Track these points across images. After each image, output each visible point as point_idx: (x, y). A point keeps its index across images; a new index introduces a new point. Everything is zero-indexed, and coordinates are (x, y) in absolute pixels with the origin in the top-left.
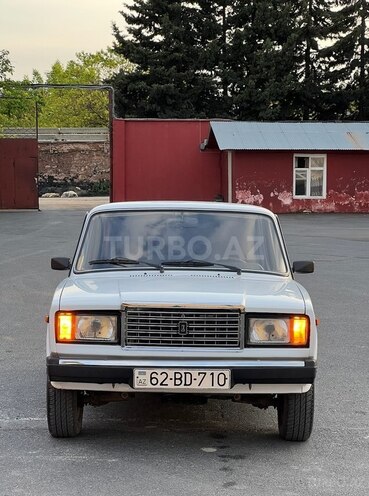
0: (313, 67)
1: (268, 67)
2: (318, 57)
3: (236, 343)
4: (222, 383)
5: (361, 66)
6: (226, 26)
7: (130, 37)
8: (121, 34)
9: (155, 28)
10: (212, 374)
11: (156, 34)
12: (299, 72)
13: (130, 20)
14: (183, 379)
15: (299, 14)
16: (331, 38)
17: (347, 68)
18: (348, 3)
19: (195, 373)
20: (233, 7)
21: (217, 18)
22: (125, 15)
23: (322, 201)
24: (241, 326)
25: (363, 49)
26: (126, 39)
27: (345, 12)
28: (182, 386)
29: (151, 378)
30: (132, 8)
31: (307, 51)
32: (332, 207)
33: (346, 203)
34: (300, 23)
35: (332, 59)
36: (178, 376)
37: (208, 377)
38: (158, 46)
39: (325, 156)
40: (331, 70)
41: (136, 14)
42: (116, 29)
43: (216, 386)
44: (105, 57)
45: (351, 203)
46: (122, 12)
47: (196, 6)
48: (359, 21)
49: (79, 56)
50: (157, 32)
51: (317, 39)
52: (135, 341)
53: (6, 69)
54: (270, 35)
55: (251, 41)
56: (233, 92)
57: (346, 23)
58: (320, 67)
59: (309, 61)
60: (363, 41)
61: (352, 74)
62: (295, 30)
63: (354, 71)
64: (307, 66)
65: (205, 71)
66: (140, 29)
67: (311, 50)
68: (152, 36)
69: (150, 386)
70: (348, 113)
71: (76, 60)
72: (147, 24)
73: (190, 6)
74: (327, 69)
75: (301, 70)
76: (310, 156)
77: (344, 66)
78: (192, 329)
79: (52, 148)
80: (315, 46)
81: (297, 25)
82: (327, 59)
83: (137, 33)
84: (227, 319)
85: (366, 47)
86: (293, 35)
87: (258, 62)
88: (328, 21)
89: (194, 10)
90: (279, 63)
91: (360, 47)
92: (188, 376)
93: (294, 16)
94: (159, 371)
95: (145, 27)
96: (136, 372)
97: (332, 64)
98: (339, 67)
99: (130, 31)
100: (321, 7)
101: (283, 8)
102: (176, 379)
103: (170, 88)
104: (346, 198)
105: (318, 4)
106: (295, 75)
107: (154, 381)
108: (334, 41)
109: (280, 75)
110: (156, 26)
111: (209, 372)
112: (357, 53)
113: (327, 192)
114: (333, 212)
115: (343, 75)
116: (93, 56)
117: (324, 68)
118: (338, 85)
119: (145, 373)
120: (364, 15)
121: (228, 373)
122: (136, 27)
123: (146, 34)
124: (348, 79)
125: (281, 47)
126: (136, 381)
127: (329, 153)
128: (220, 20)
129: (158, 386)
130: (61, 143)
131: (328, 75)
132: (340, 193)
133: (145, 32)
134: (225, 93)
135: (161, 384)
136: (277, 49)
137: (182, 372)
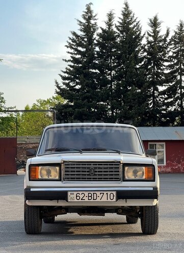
0: (157, 100)
1: (134, 100)
2: (159, 95)
3: (118, 178)
4: (112, 198)
5: (181, 99)
6: (112, 81)
7: (64, 87)
8: (59, 85)
9: (76, 82)
10: (107, 194)
11: (77, 85)
12: (150, 102)
13: (64, 78)
14: (92, 196)
15: (149, 74)
16: (165, 86)
17: (174, 100)
18: (173, 69)
19: (98, 193)
20: (115, 71)
21: (108, 77)
22: (61, 76)
23: (164, 167)
24: (121, 170)
25: (181, 91)
26: (62, 88)
27: (171, 73)
28: (92, 200)
29: (77, 196)
30: (65, 72)
31: (153, 92)
32: (169, 170)
33: (177, 167)
34: (149, 79)
35: (166, 96)
36: (90, 195)
37: (105, 195)
38: (78, 90)
39: (164, 143)
40: (166, 101)
41: (67, 75)
42: (57, 83)
43: (109, 200)
44: (51, 101)
45: (179, 168)
46: (60, 75)
47: (97, 71)
48: (179, 77)
49: (38, 101)
50: (77, 84)
51: (158, 86)
52: (68, 178)
53: (2, 102)
54: (135, 84)
55: (125, 87)
56: (116, 113)
57: (172, 78)
58: (160, 100)
59: (154, 97)
60: (181, 87)
61: (176, 103)
62: (147, 82)
63: (177, 102)
64: (153, 99)
65: (102, 103)
66: (69, 83)
67: (155, 92)
68: (75, 86)
69: (76, 200)
70: (175, 123)
71: (36, 103)
72: (72, 80)
73: (94, 71)
74: (164, 101)
75: (151, 102)
76: (157, 143)
77: (172, 99)
78: (96, 171)
79: (24, 146)
80: (157, 90)
81: (148, 79)
82: (163, 96)
83: (67, 85)
84: (114, 166)
85: (183, 90)
86: (146, 84)
87: (129, 97)
88: (163, 77)
89: (96, 73)
90: (139, 98)
91: (180, 90)
92: (95, 195)
93: (146, 75)
94: (80, 193)
95: (71, 82)
96: (69, 193)
97: (166, 99)
98: (170, 100)
99: (64, 84)
100: (159, 71)
101: (140, 71)
102: (89, 196)
103: (84, 110)
104: (176, 165)
105: (158, 69)
106: (148, 104)
107: (78, 198)
108: (167, 87)
109: (140, 103)
110: (77, 81)
111: (105, 193)
112: (178, 93)
113: (166, 162)
114: (170, 172)
115: (172, 104)
116: (45, 101)
117: (162, 100)
118: (169, 109)
119: (73, 194)
120: (181, 75)
121: (115, 193)
122: (67, 82)
123: (72, 85)
124: (175, 106)
125: (140, 90)
126: (69, 198)
127: (166, 141)
128: (109, 78)
129: (80, 200)
130: (28, 144)
131: (164, 104)
132: (173, 162)
133: (71, 84)
134: (112, 113)
135: (82, 199)
136: (138, 91)
137: (92, 193)
